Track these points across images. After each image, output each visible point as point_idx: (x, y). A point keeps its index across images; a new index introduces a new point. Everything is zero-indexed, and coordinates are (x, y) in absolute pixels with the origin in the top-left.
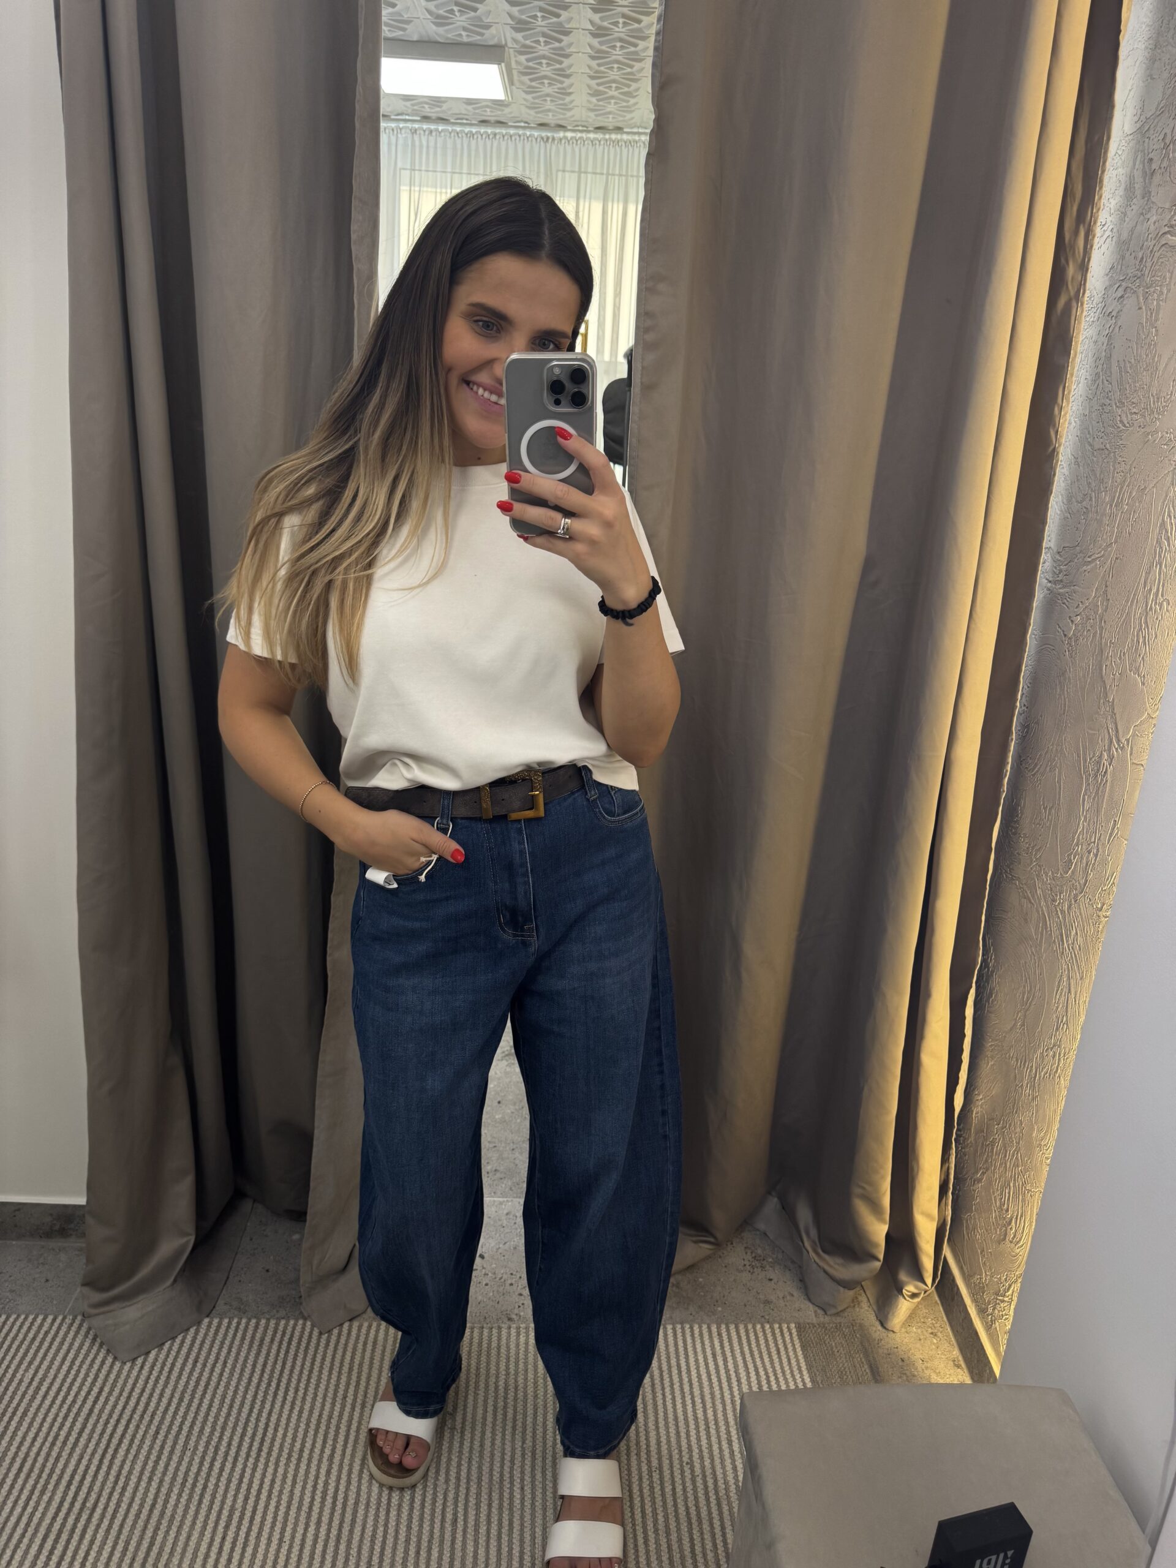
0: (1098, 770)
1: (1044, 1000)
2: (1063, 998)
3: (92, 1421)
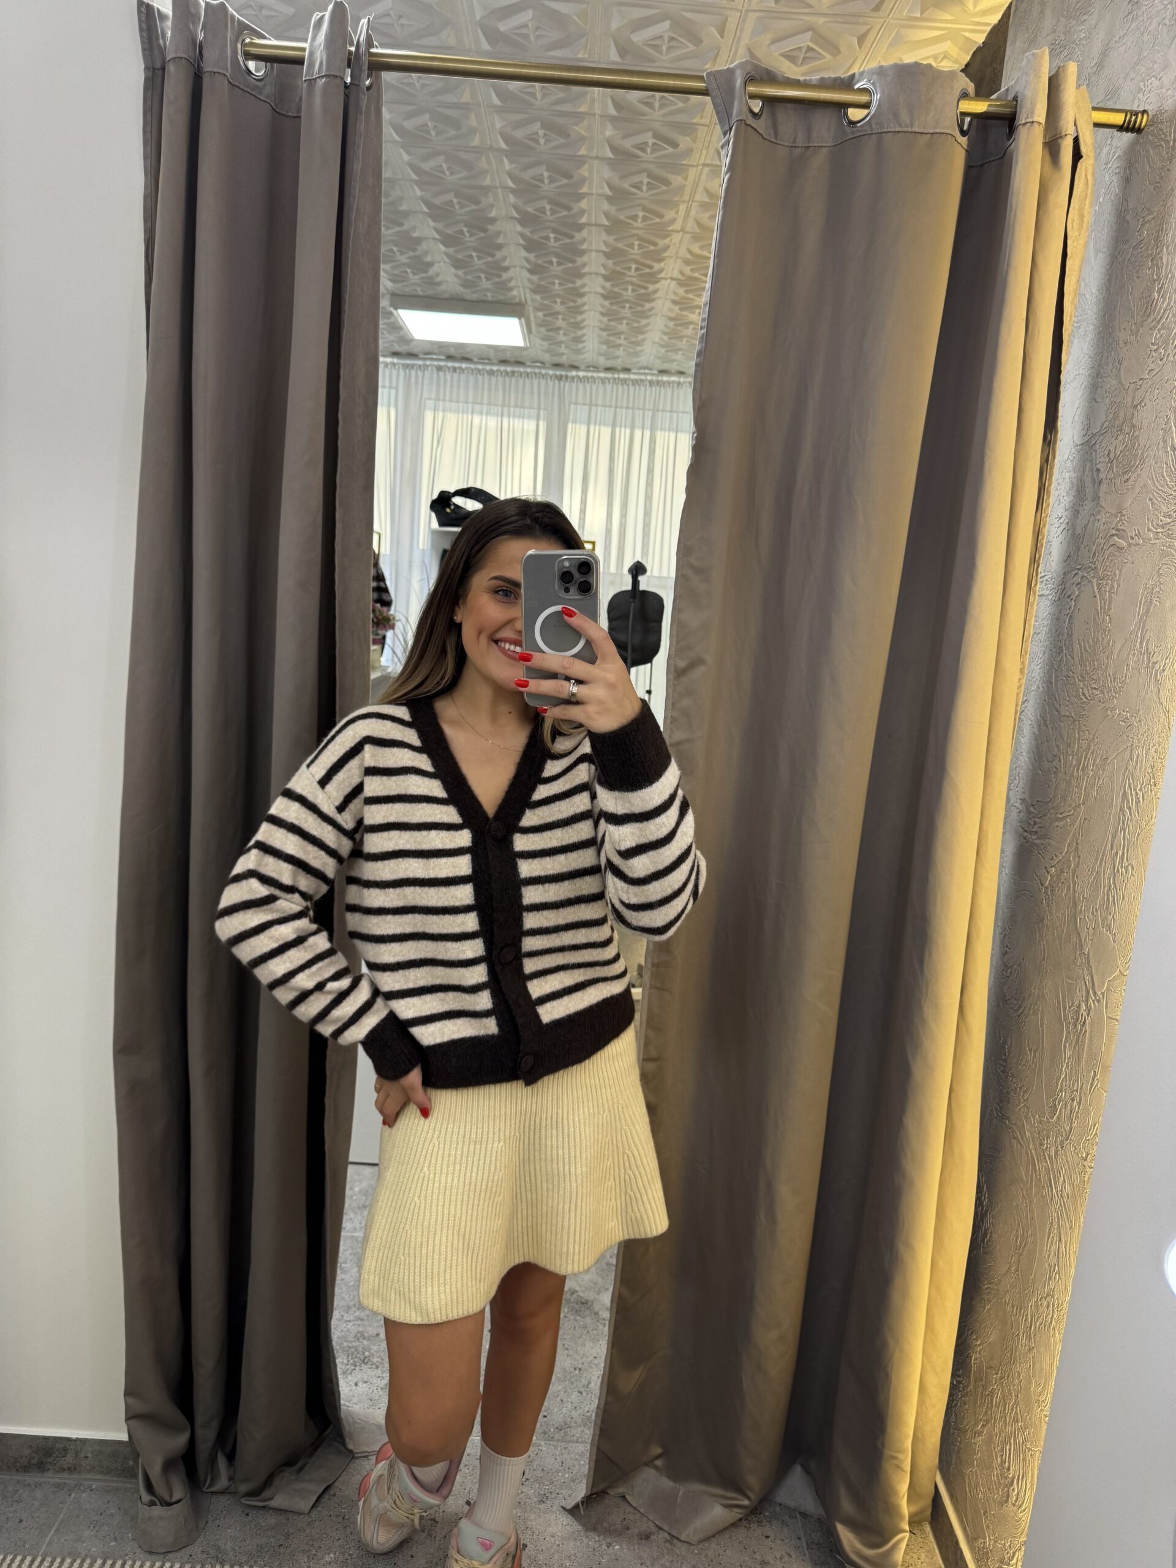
0: (1078, 1019)
1: (1036, 1246)
2: (1054, 1246)
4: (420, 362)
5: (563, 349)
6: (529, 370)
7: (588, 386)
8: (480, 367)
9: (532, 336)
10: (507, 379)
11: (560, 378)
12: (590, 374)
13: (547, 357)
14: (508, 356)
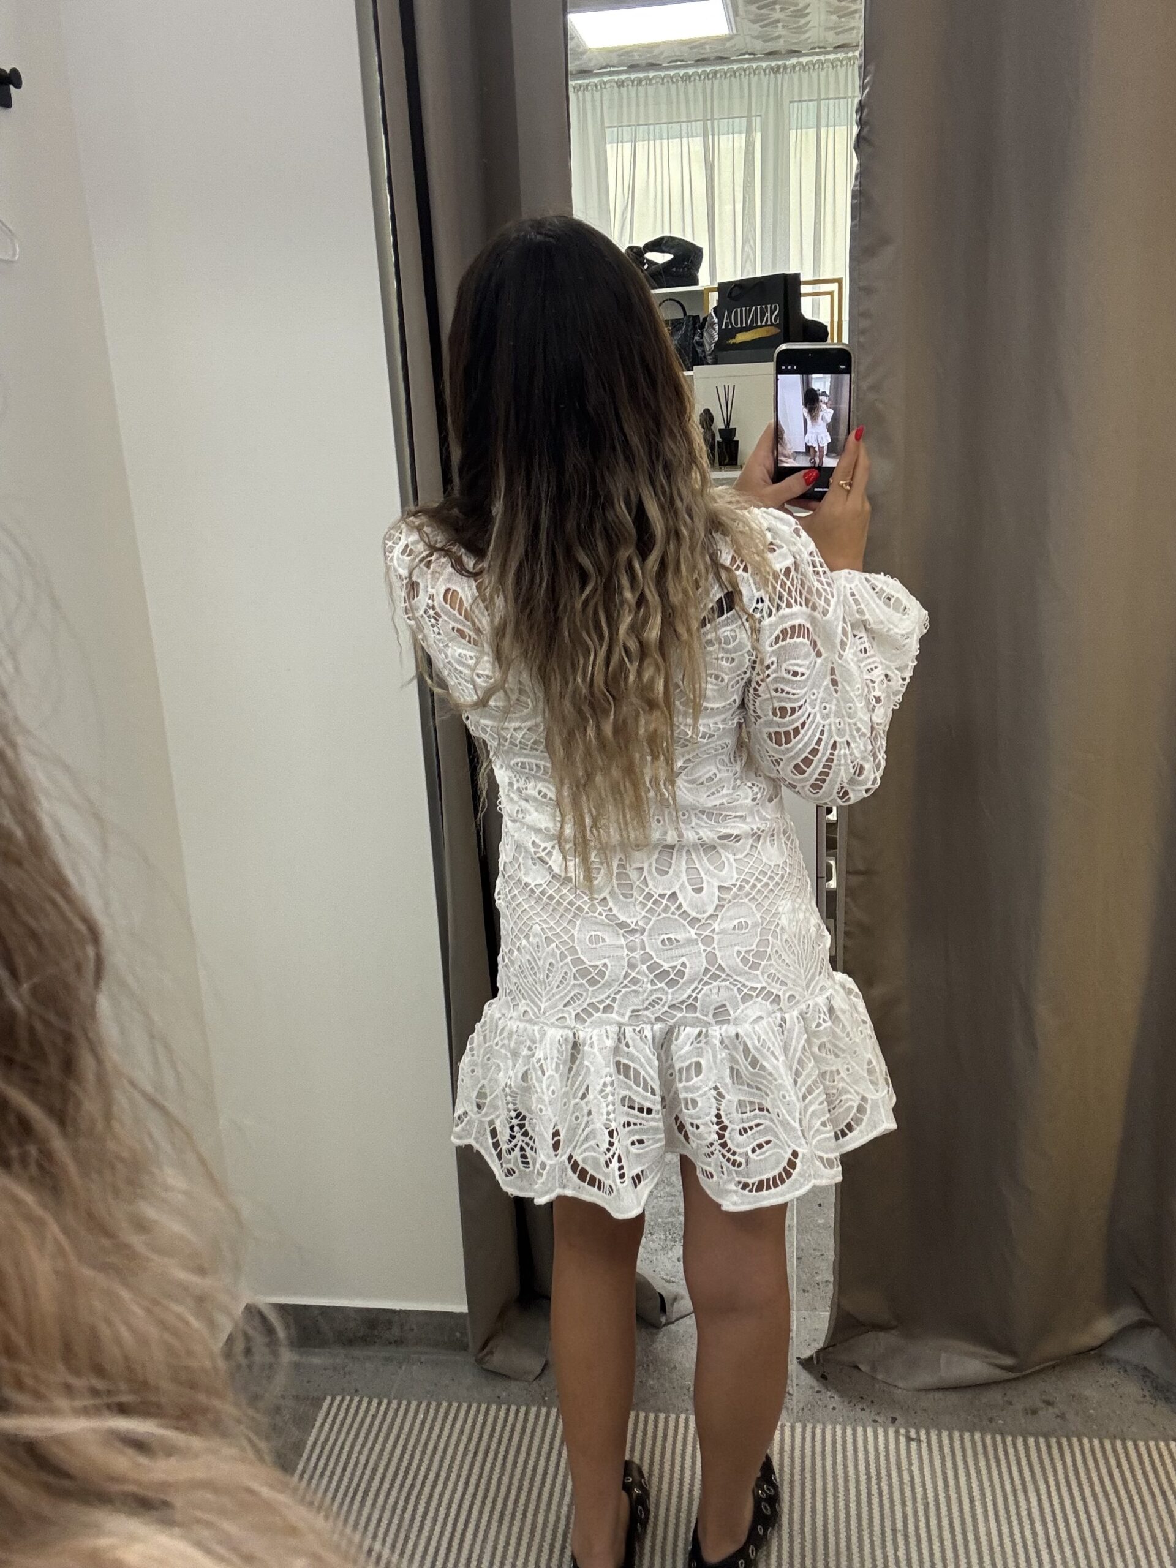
3: (434, 1504)
4: (596, 80)
5: (780, 30)
6: (735, 66)
7: (814, 75)
8: (672, 73)
9: (737, 18)
10: (708, 83)
11: (776, 70)
12: (816, 58)
13: (759, 46)
14: (708, 51)
